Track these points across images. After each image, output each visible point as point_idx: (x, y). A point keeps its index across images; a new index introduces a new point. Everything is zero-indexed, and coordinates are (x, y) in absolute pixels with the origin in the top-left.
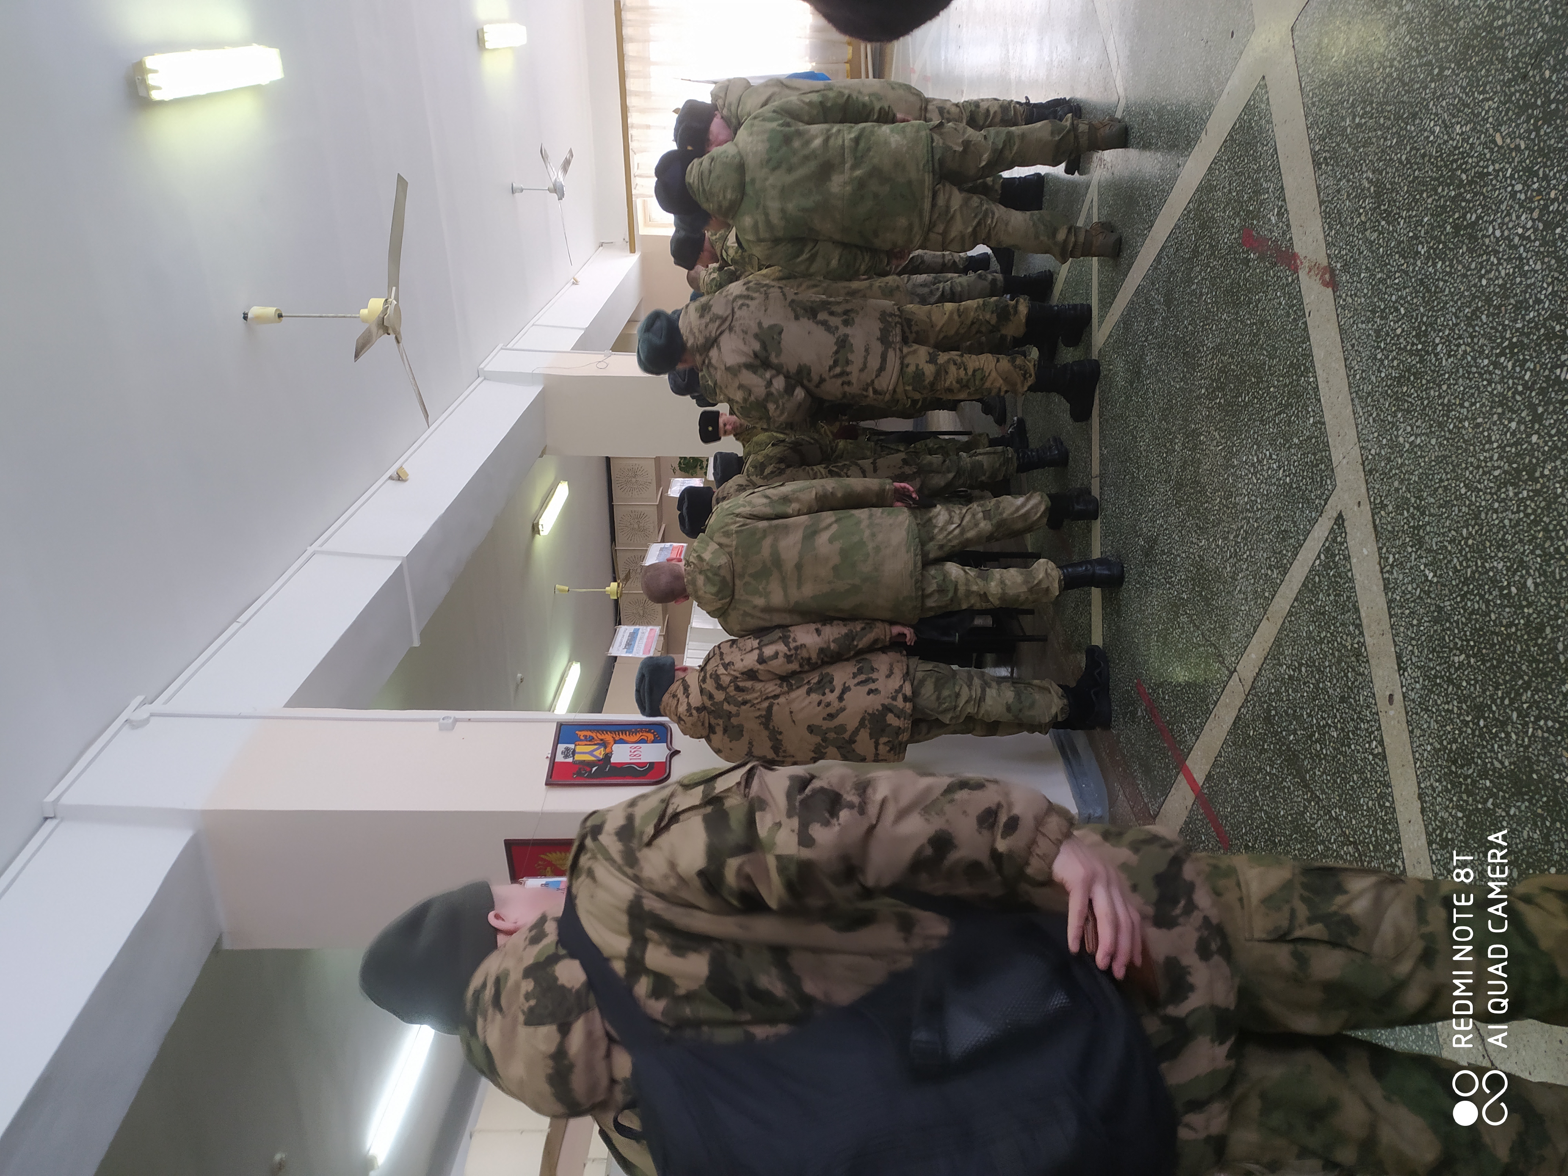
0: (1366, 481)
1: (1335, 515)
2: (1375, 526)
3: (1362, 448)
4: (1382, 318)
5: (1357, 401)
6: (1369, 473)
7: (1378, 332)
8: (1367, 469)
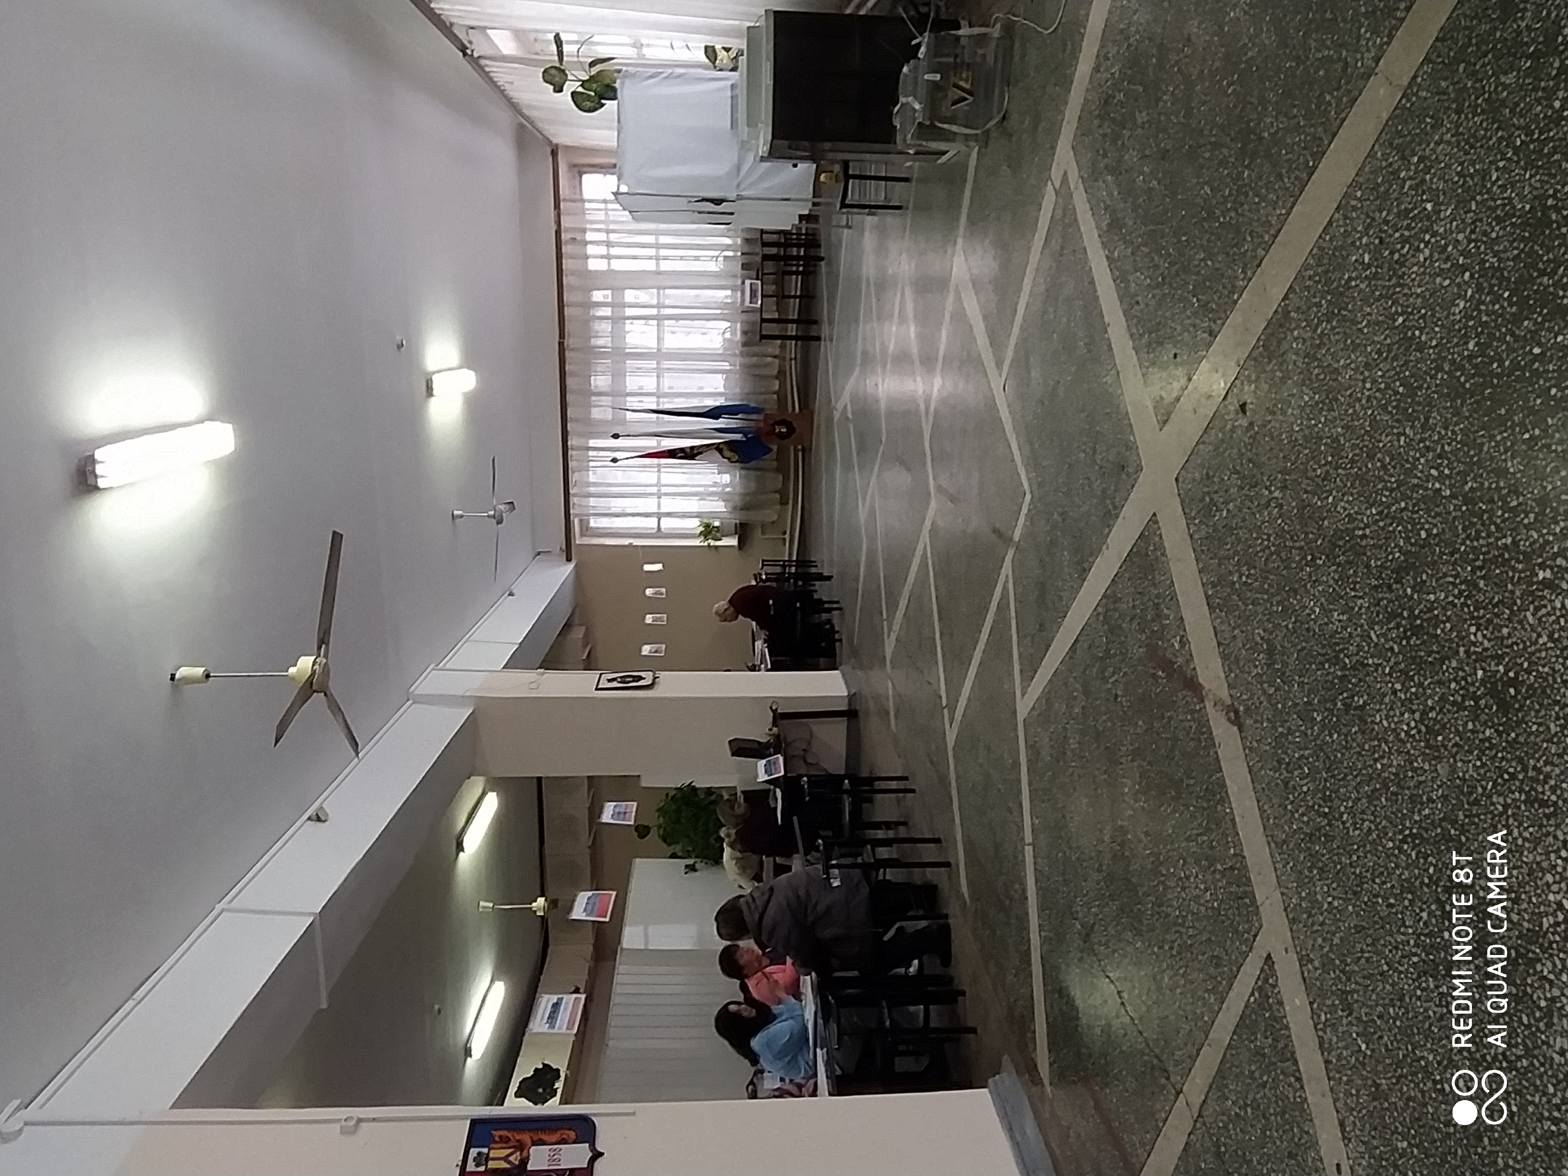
0: (1291, 930)
1: (1265, 955)
2: (1304, 979)
3: (1283, 894)
4: (1288, 772)
5: (1273, 845)
6: (1293, 921)
7: (1286, 784)
8: (1291, 916)
